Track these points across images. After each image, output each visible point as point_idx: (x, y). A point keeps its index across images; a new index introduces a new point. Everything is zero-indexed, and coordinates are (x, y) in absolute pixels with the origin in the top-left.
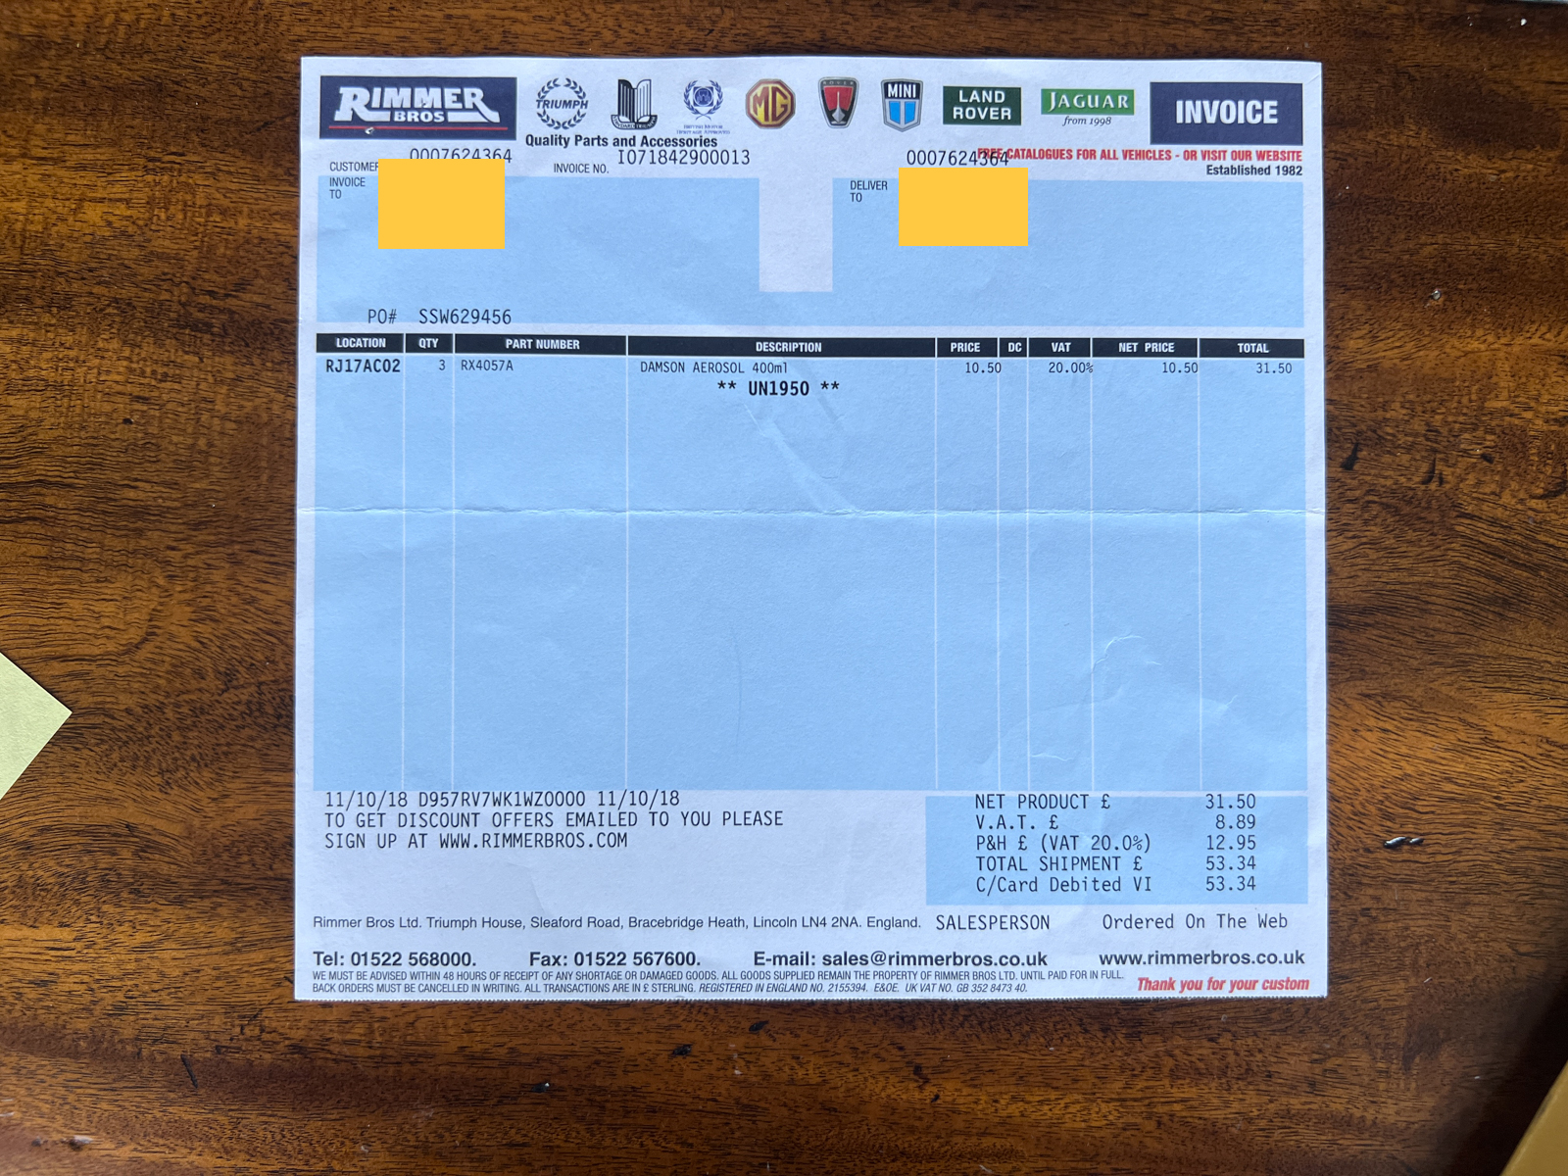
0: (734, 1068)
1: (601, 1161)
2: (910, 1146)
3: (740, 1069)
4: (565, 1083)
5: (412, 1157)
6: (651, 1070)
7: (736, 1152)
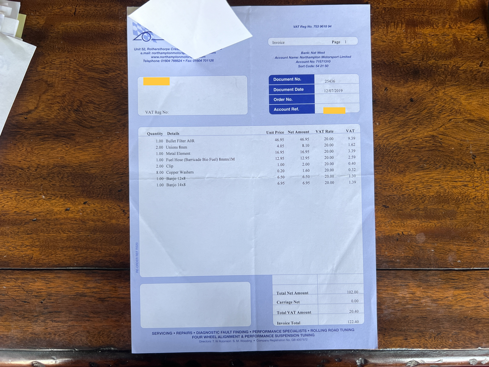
0: (80, 213)
1: (49, 237)
2: (123, 229)
3: (82, 213)
4: (40, 219)
5: (5, 238)
6: (61, 214)
7: (82, 233)
